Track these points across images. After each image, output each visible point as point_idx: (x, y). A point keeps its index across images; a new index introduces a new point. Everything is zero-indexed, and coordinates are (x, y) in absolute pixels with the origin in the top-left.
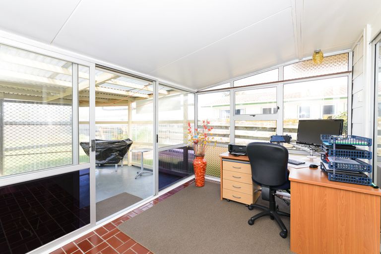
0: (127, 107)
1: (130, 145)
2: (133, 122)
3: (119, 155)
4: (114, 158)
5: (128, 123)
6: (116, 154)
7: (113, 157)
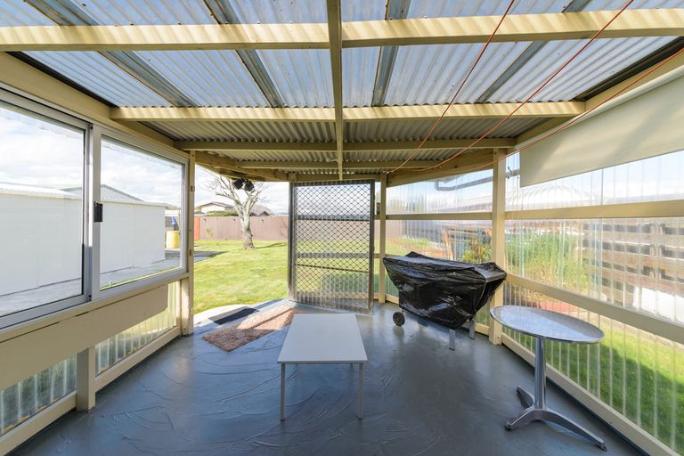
0: (489, 173)
1: (495, 284)
2: (507, 215)
3: (462, 305)
4: (445, 310)
5: (490, 216)
6: (451, 303)
7: (443, 306)
